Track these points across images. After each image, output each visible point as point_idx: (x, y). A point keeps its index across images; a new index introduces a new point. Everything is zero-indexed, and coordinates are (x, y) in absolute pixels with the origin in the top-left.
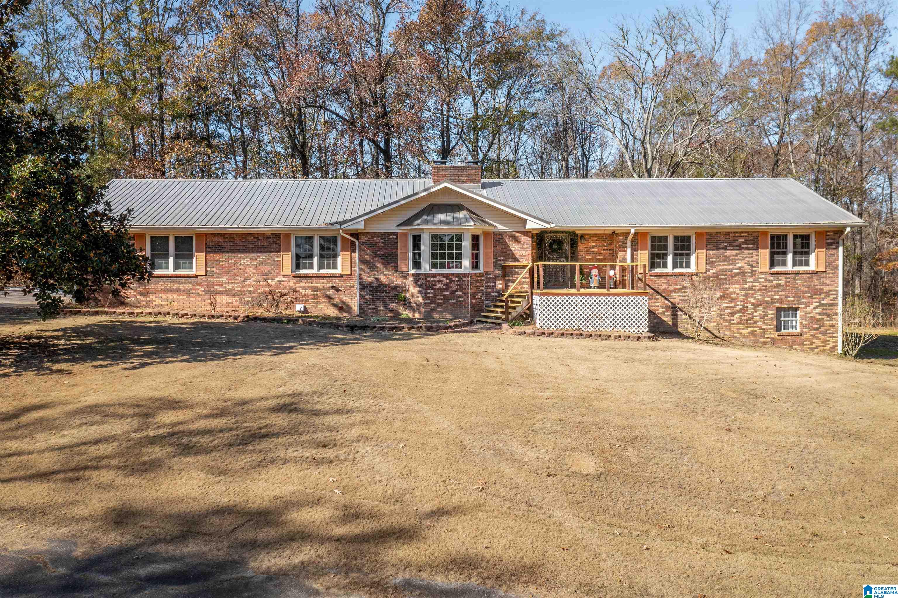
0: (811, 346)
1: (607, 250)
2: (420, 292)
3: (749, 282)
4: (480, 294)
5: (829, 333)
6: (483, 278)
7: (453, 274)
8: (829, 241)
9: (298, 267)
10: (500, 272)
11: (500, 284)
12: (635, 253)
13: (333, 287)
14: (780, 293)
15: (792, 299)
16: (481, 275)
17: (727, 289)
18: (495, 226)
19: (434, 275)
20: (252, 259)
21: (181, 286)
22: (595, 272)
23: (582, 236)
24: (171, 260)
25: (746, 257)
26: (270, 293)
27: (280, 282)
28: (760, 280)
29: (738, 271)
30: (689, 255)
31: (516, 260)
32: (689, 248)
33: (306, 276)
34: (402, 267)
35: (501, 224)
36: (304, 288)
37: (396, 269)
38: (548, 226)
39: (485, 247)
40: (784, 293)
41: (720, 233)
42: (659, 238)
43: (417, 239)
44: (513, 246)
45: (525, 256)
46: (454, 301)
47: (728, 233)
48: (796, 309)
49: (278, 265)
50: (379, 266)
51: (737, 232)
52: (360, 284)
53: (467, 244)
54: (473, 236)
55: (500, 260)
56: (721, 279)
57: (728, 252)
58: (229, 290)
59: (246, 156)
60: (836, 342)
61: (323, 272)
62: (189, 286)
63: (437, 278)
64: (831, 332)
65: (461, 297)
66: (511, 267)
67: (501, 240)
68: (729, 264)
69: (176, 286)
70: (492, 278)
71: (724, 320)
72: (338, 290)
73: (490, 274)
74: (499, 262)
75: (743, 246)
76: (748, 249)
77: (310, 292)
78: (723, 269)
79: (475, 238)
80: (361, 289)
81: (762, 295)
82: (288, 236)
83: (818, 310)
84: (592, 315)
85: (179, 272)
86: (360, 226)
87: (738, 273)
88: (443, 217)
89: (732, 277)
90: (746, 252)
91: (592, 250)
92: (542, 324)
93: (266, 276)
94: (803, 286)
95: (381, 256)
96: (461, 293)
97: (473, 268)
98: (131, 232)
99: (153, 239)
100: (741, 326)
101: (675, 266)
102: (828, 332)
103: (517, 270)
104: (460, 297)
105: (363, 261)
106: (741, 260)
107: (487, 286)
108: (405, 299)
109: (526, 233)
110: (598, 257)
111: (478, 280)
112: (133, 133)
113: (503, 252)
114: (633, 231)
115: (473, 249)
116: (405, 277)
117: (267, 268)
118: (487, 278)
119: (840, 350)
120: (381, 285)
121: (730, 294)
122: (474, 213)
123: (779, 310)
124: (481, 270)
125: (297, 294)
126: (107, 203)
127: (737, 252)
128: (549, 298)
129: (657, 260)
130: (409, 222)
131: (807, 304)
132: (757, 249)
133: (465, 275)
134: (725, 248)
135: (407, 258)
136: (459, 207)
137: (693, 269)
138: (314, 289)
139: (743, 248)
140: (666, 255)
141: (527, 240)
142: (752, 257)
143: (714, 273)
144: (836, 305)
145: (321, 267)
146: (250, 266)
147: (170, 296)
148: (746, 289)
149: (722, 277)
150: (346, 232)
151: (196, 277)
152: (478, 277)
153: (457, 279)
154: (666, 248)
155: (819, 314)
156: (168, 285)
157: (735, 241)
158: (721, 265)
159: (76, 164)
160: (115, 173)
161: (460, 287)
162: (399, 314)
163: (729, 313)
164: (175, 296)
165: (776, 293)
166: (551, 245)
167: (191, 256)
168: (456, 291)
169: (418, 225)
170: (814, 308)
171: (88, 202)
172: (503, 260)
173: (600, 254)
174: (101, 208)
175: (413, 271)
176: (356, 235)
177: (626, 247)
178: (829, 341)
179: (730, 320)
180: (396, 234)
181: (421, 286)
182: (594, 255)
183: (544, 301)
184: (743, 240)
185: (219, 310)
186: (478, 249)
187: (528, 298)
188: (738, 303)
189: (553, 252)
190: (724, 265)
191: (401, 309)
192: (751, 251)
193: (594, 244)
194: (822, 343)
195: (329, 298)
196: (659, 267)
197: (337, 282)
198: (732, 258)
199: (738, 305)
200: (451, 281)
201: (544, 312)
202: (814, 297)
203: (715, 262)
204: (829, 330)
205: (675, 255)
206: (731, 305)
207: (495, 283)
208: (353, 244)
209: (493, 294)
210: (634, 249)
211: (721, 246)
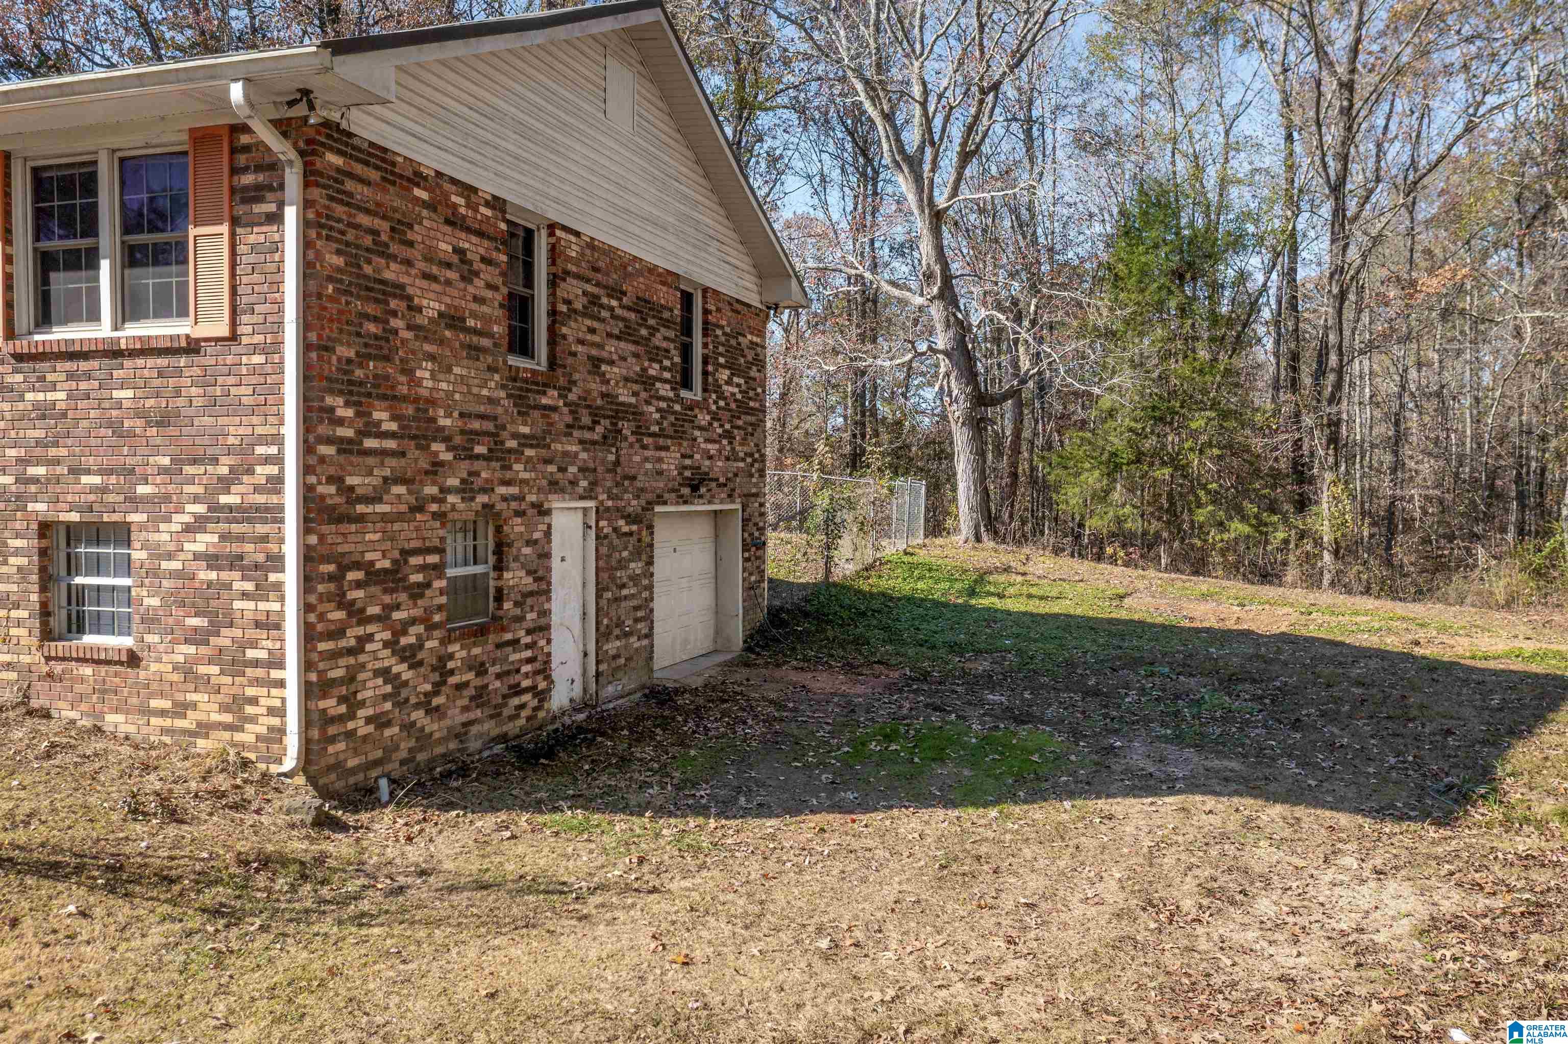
0: (180, 723)
5: (256, 663)
8: (248, 179)
15: (99, 481)
48: (118, 533)
64: (262, 655)
83: (204, 541)
94: (142, 414)
102: (251, 654)
119: (292, 756)
123: (49, 536)
131: (159, 509)
144: (275, 514)
155: (212, 560)
170: (189, 529)
178: (254, 701)
194: (224, 708)
202: (188, 470)
204: (254, 645)
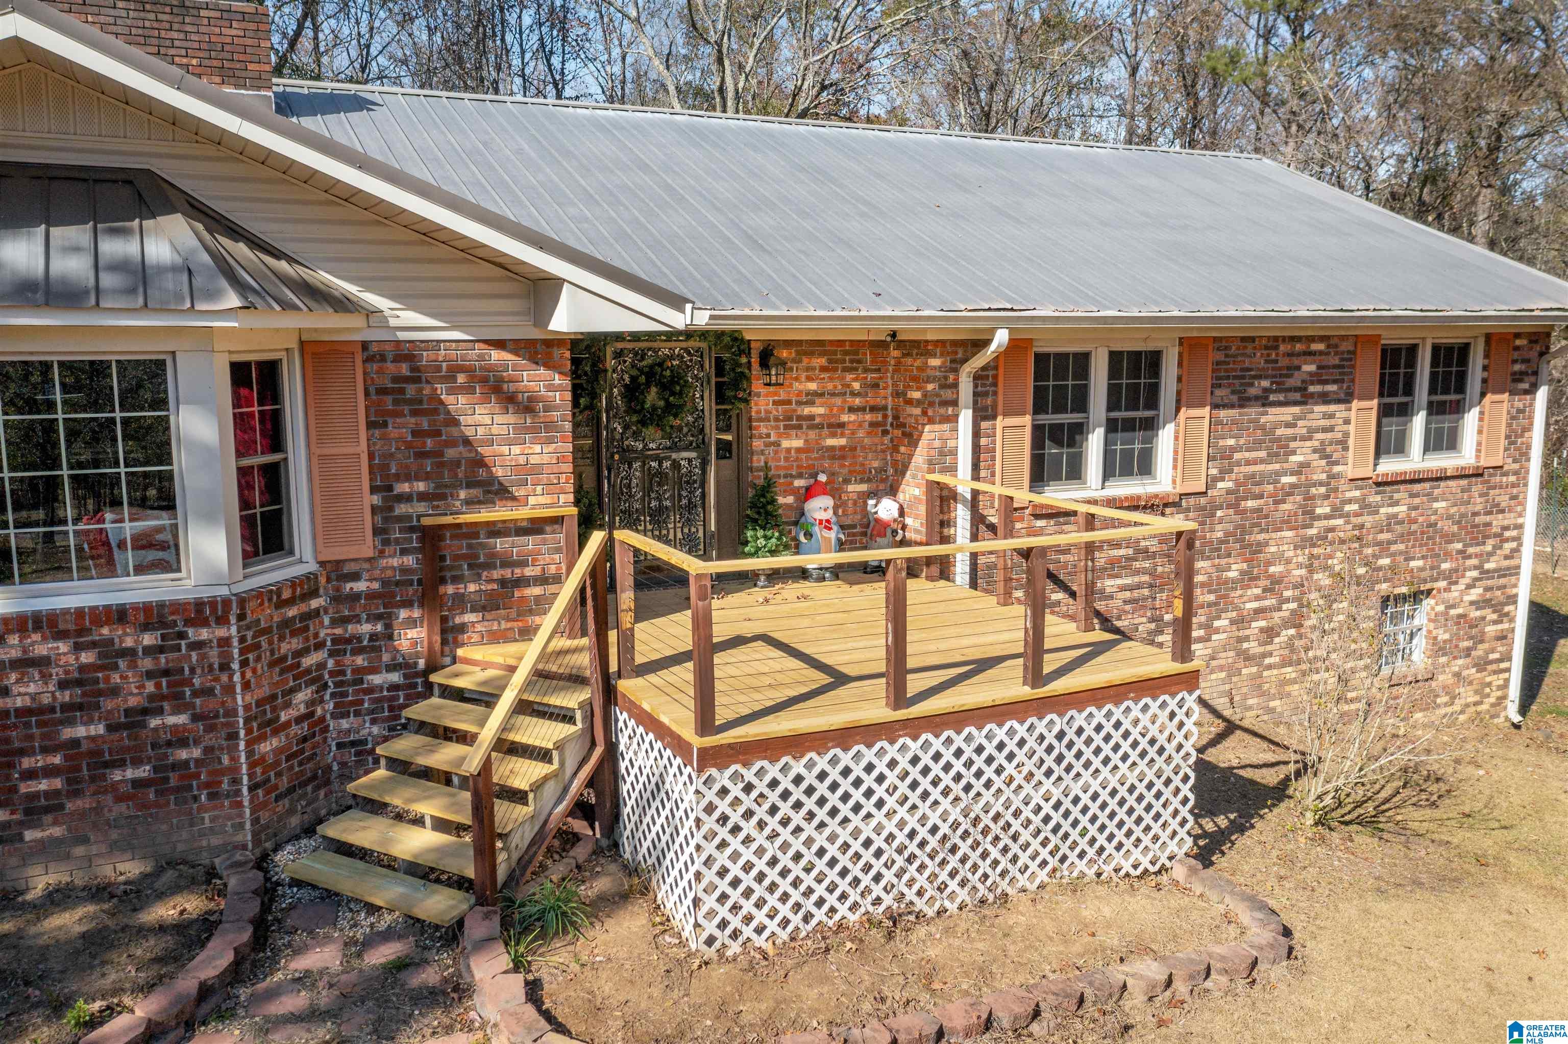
1: (861, 409)
3: (1319, 518)
4: (302, 696)
5: (1493, 661)
6: (315, 603)
7: (121, 613)
8: (1517, 368)
10: (409, 561)
11: (412, 623)
12: (984, 425)
14: (1394, 548)
15: (1420, 563)
16: (305, 590)
17: (1260, 547)
18: (371, 313)
22: (823, 509)
23: (766, 356)
25: (1317, 430)
28: (1347, 508)
29: (1292, 479)
30: (1152, 425)
31: (495, 491)
32: (1153, 398)
35: (408, 300)
38: (678, 320)
39: (320, 429)
40: (1402, 547)
41: (1252, 339)
42: (1062, 360)
44: (477, 420)
45: (536, 470)
46: (144, 772)
47: (1274, 342)
48: (1425, 596)
51: (1298, 339)
54: (240, 371)
55: (406, 498)
56: (1244, 512)
57: (1272, 410)
60: (1506, 688)
63: (12, 650)
64: (1497, 655)
65: (183, 743)
66: (473, 531)
67: (411, 390)
68: (1273, 456)
70: (371, 596)
71: (1248, 658)
73: (355, 577)
74: (401, 509)
75: (1312, 389)
76: (1324, 399)
78: (1253, 476)
79: (255, 384)
81: (1349, 559)
83: (1475, 594)
84: (965, 825)
87: (1293, 486)
89: (1276, 502)
90: (1320, 409)
91: (807, 411)
92: (710, 928)
94: (1449, 517)
96: (181, 719)
97: (249, 556)
100: (1290, 672)
101: (1109, 470)
102: (1492, 656)
103: (500, 544)
104: (181, 739)
106: (1303, 439)
107: (336, 640)
109: (543, 350)
110: (830, 442)
111: (286, 623)
113: (422, 455)
114: (1001, 337)
115: (243, 446)
118: (338, 599)
119: (1511, 714)
121: (1269, 563)
122: (236, 232)
123: (1386, 605)
124: (303, 562)
127: (1296, 410)
128: (749, 775)
129: (1051, 451)
131: (1452, 578)
132: (1348, 398)
133: (202, 613)
134: (1264, 401)
137: (1163, 478)
139: (1312, 395)
140: (1083, 430)
141: (548, 387)
142: (1331, 429)
143: (1229, 492)
144: (1518, 570)
148: (1312, 542)
149: (1250, 504)
152: (282, 604)
153: (148, 639)
154: (1082, 400)
155: (1477, 605)
157: (1291, 371)
158: (1248, 463)
161: (172, 687)
163: (1262, 630)
165: (1384, 547)
166: (633, 392)
168: (146, 712)
170: (1469, 587)
172: (423, 497)
173: (837, 427)
177: (955, 403)
178: (1490, 684)
179: (1264, 655)
182: (812, 434)
183: (723, 792)
184: (1312, 368)
186: (276, 442)
187: (590, 717)
188: (1288, 594)
189: (643, 423)
190: (1255, 462)
192: (1332, 408)
193: (812, 386)
194: (1476, 693)
196: (1060, 478)
198: (1279, 432)
199: (1287, 600)
200: (113, 654)
201: (722, 859)
202: (1471, 550)
203: (1233, 449)
204: (1494, 650)
205: (1111, 426)
206: (1267, 603)
207: (387, 619)
209: (377, 679)
210: (986, 411)
211: (1253, 391)
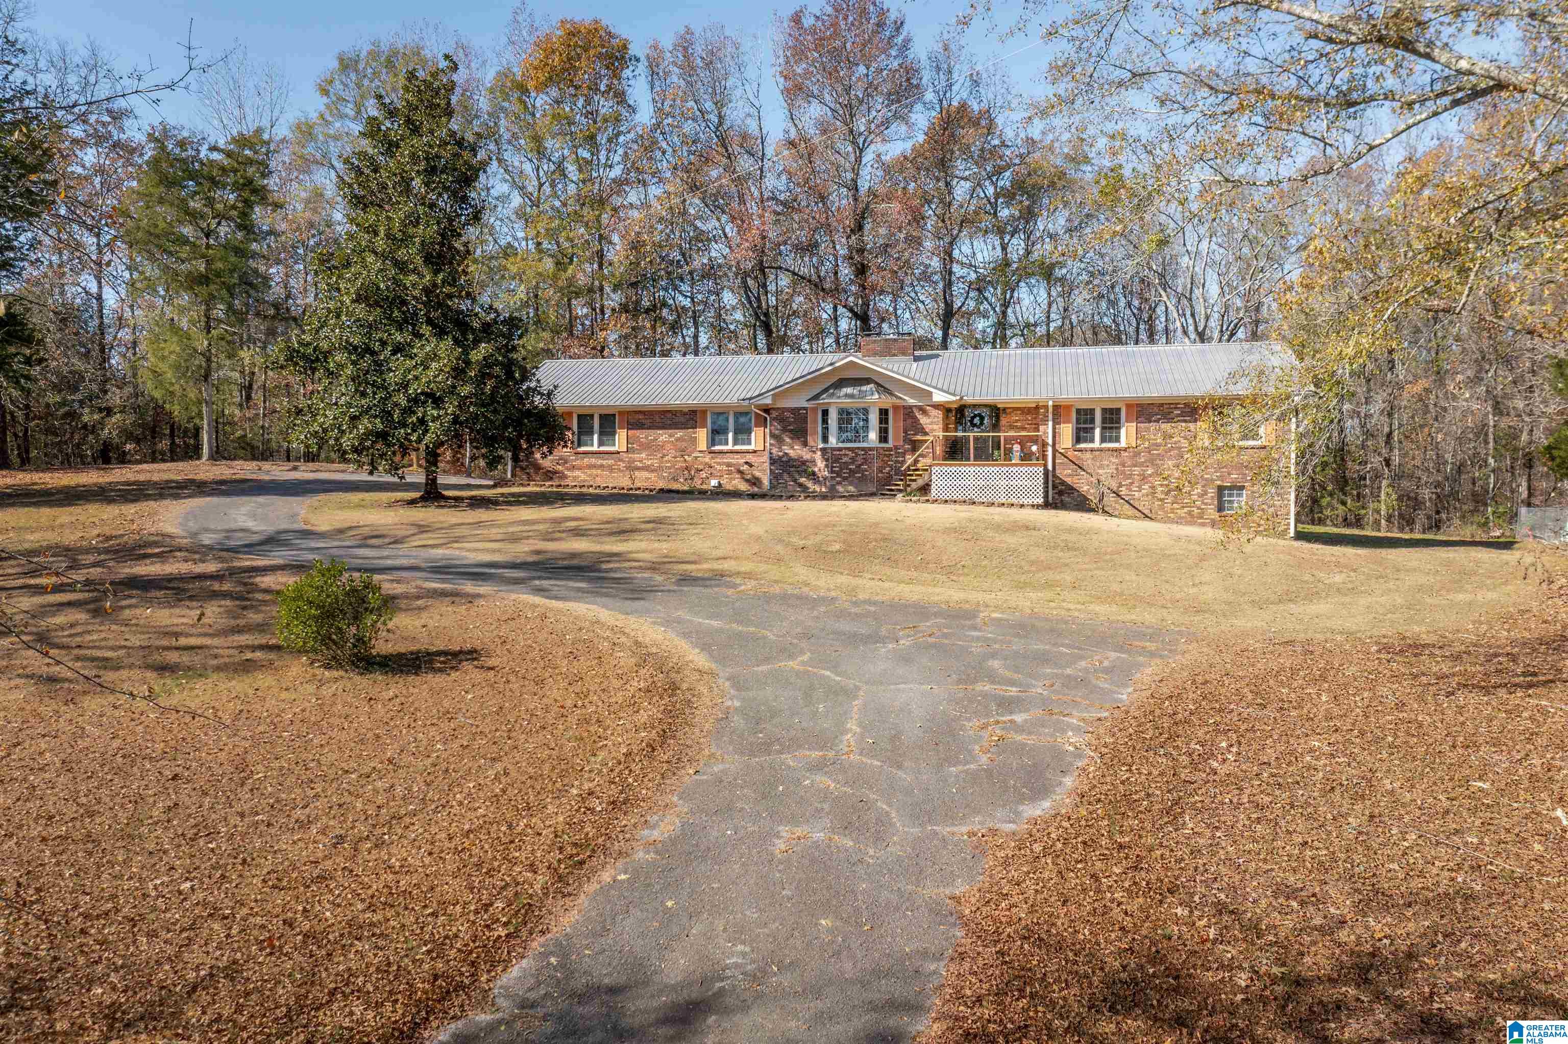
0: (1259, 529)
2: (827, 466)
3: (1186, 458)
4: (888, 469)
5: (1279, 515)
6: (891, 453)
7: (858, 448)
9: (713, 444)
10: (909, 446)
11: (909, 458)
12: (1057, 426)
13: (746, 463)
14: (1222, 470)
15: (1236, 476)
16: (890, 449)
17: (1160, 465)
18: (906, 400)
19: (840, 449)
20: (670, 436)
21: (605, 462)
22: (1017, 447)
23: (1004, 409)
24: (596, 437)
25: (1183, 431)
26: (687, 468)
27: (696, 458)
28: (1198, 456)
29: (1173, 446)
30: (1119, 428)
31: (926, 434)
32: (1118, 421)
33: (721, 452)
34: (811, 442)
35: (909, 397)
36: (719, 464)
37: (805, 444)
38: (954, 398)
39: (895, 420)
40: (1226, 470)
41: (1153, 404)
42: (1085, 410)
43: (825, 413)
44: (923, 420)
45: (934, 429)
46: (860, 475)
47: (1162, 405)
48: (1242, 488)
49: (694, 441)
50: (788, 440)
51: (1172, 403)
52: (771, 458)
53: (874, 418)
54: (881, 410)
55: (909, 434)
56: (1153, 454)
57: (1162, 424)
58: (648, 466)
59: (696, 328)
60: (1289, 524)
61: (737, 447)
62: (610, 462)
63: (843, 452)
64: (1282, 513)
65: (866, 471)
66: (921, 441)
67: (911, 414)
68: (1163, 438)
69: (600, 462)
70: (902, 452)
71: (1157, 499)
72: (751, 466)
73: (899, 449)
74: (908, 436)
75: (1179, 418)
76: (1185, 421)
77: (725, 468)
78: (1157, 444)
79: (884, 413)
80: (771, 464)
81: (1201, 473)
82: (704, 412)
85: (602, 449)
86: (768, 401)
87: (1174, 448)
88: (849, 390)
89: (1167, 452)
90: (1183, 424)
91: (1015, 424)
92: (935, 494)
93: (683, 452)
94: (1249, 462)
95: (791, 431)
96: (866, 467)
97: (880, 441)
98: (560, 410)
99: (579, 416)
100: (1176, 506)
101: (1103, 440)
102: (1278, 513)
105: (772, 436)
106: (1176, 433)
107: (895, 460)
108: (814, 474)
109: (937, 406)
111: (886, 454)
112: (569, 305)
113: (913, 426)
114: (1051, 403)
115: (881, 423)
116: (814, 452)
117: (684, 444)
118: (896, 452)
119: (1292, 532)
120: (791, 459)
121: (1164, 470)
122: (880, 387)
123: (1221, 489)
124: (890, 444)
125: (712, 470)
126: (538, 381)
127: (1173, 424)
128: (942, 469)
129: (1082, 434)
130: (816, 397)
131: (1253, 483)
132: (1196, 421)
133: (871, 449)
134: (1157, 421)
135: (816, 433)
136: (868, 381)
137: (1123, 443)
138: (729, 465)
139: (1179, 421)
140: (1093, 429)
141: (938, 415)
142: (1189, 431)
143: (1146, 448)
145: (735, 443)
146: (668, 442)
147: (594, 472)
148: (1182, 465)
149: (1155, 452)
150: (757, 407)
151: (618, 453)
152: (885, 451)
153: (863, 453)
154: (1092, 421)
156: (593, 461)
157: (1169, 413)
158: (1153, 440)
159: (514, 348)
160: (549, 354)
161: (865, 461)
162: (808, 488)
163: (1163, 491)
164: (599, 472)
165: (1218, 470)
166: (972, 420)
167: (613, 433)
168: (861, 465)
169: (825, 400)
170: (1263, 486)
171: (524, 378)
172: (912, 434)
174: (533, 385)
175: (821, 446)
176: (767, 410)
177: (1047, 421)
178: (1279, 523)
179: (1164, 499)
180: (805, 409)
181: (827, 460)
182: (1017, 430)
183: (937, 471)
184: (1179, 412)
185: (638, 484)
186: (887, 423)
188: (1173, 481)
189: (973, 426)
190: (1156, 439)
191: (810, 484)
192: (1189, 424)
193: (1016, 418)
194: (1272, 525)
195: (740, 472)
196: (1086, 441)
197: (750, 458)
198: (1166, 431)
199: (1173, 483)
200: (857, 455)
201: (937, 483)
203: (1147, 435)
204: (1279, 510)
205: (1103, 428)
206: (1164, 483)
207: (904, 457)
208: (766, 419)
209: (902, 469)
210: (1056, 422)
211: (1153, 419)
